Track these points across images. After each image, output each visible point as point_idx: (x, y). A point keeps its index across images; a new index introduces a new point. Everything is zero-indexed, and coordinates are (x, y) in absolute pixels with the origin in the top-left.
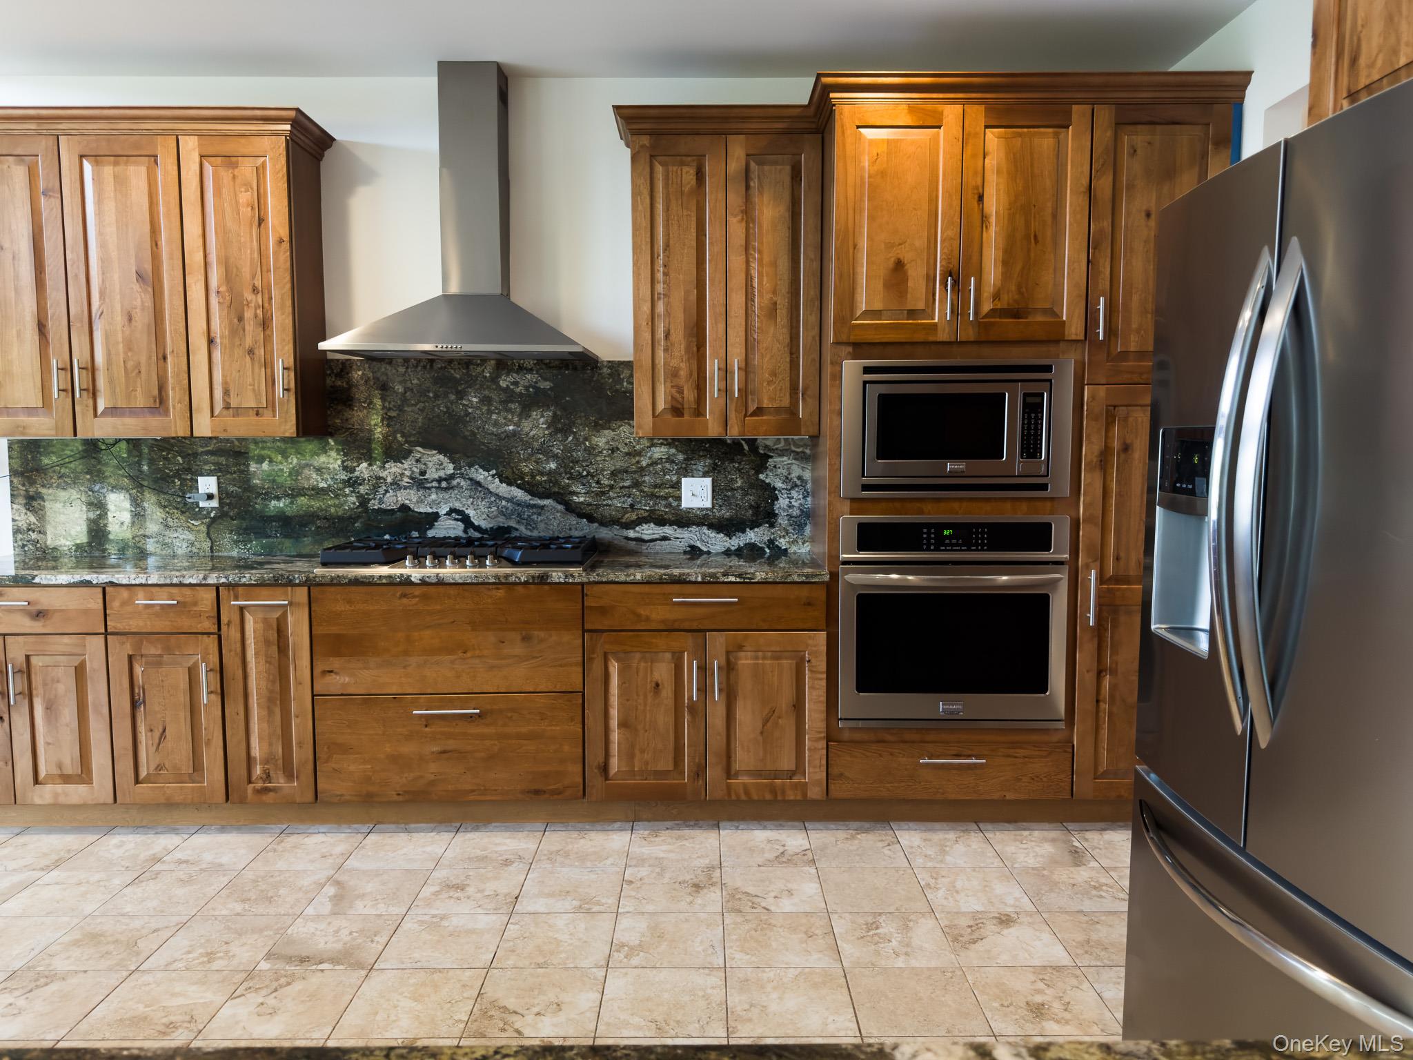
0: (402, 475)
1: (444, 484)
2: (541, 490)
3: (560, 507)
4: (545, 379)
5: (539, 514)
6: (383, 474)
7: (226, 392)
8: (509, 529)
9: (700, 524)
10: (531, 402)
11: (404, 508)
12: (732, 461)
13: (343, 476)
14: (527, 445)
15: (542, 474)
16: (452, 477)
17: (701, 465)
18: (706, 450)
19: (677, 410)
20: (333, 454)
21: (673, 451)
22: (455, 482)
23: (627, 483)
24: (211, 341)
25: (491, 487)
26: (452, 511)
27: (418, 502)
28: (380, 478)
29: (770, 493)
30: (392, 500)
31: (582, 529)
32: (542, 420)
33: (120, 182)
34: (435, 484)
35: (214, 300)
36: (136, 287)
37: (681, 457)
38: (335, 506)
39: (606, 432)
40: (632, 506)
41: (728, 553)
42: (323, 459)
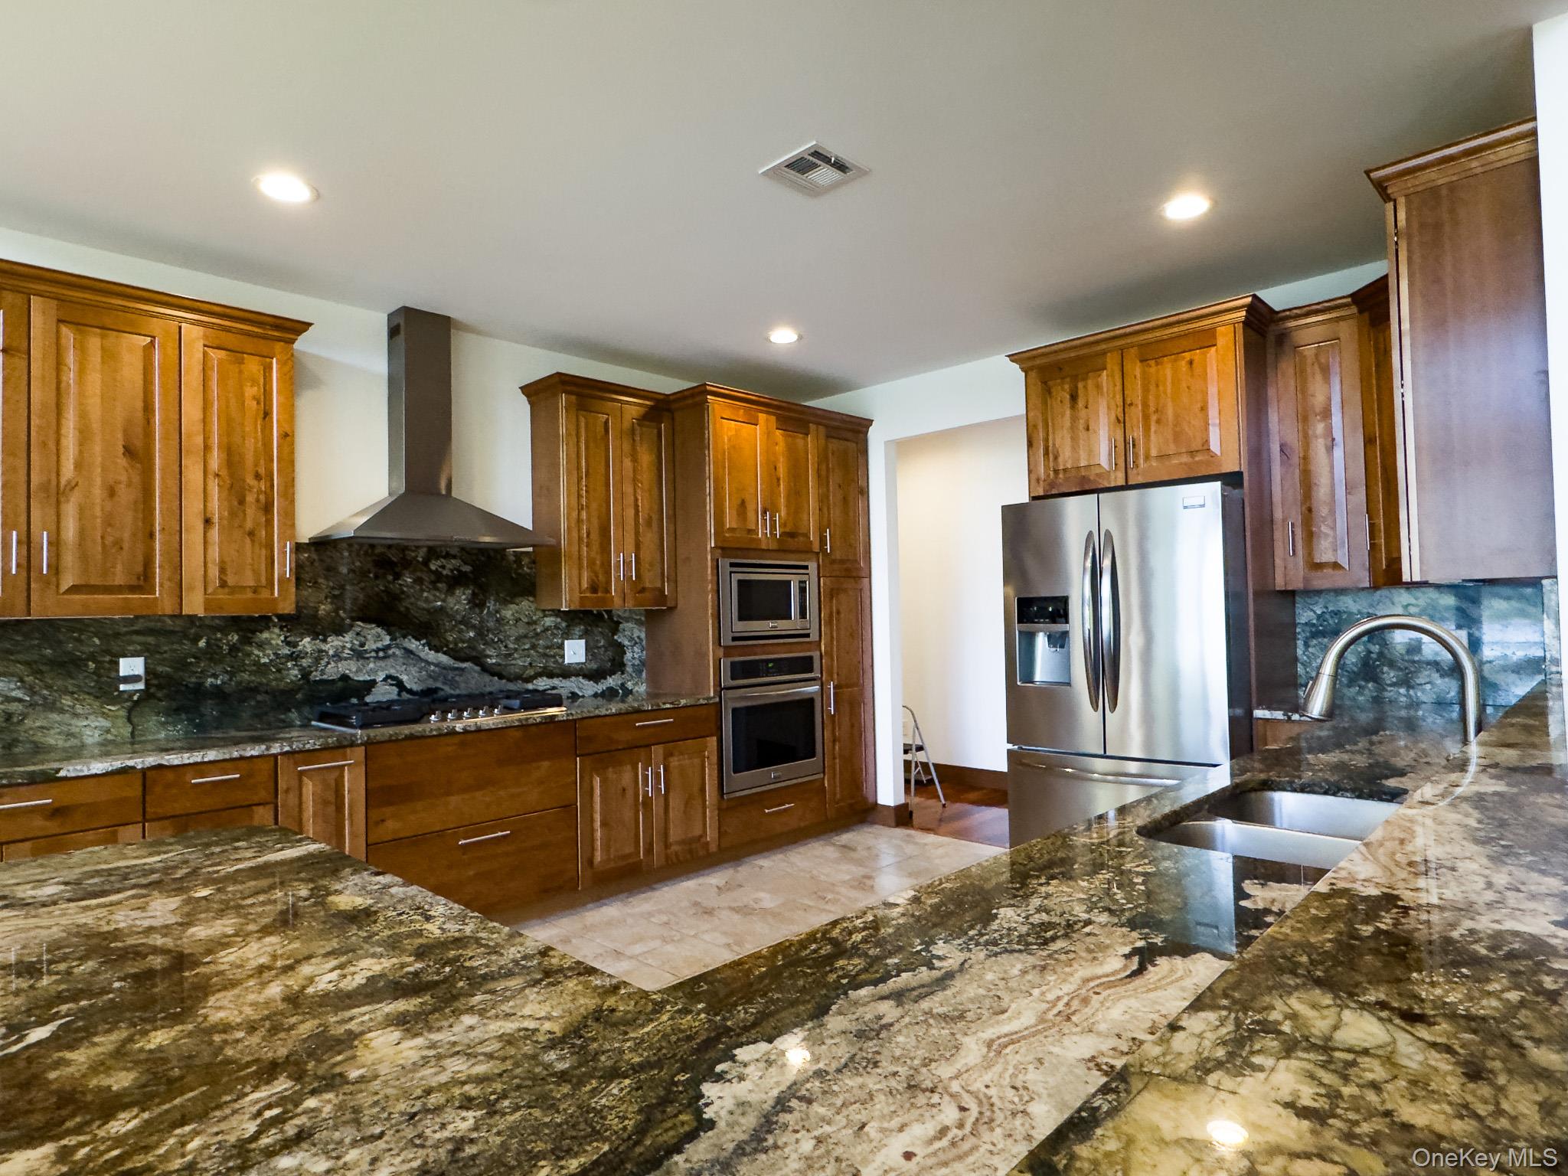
0: (344, 647)
1: (381, 654)
2: (462, 654)
3: (477, 668)
4: (466, 563)
5: (461, 675)
6: (325, 647)
7: (223, 570)
8: (436, 690)
9: (577, 675)
10: (456, 581)
11: (345, 678)
12: (597, 626)
13: (286, 651)
14: (451, 617)
15: (464, 642)
16: (388, 647)
17: (578, 630)
18: (581, 619)
19: (594, 589)
20: (277, 630)
21: (559, 620)
22: (390, 652)
23: (527, 647)
24: (208, 522)
25: (422, 655)
26: (388, 677)
27: (357, 672)
28: (323, 651)
29: (620, 649)
30: (332, 671)
31: (495, 684)
32: (463, 597)
34: (373, 654)
35: (213, 483)
36: (122, 462)
37: (564, 624)
38: (276, 679)
39: (512, 606)
40: (530, 664)
41: (596, 695)
42: (265, 635)
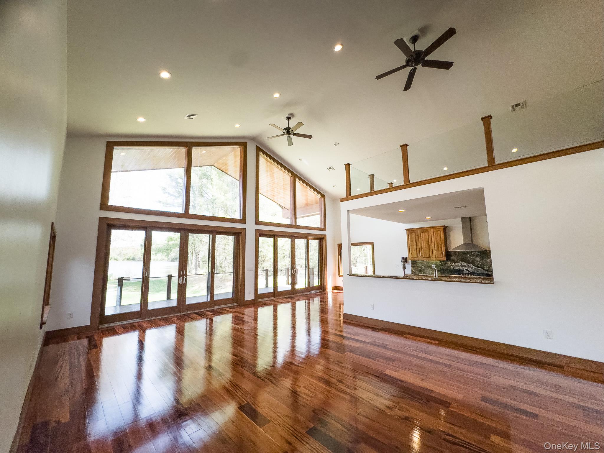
0: (459, 265)
2: (479, 267)
5: (479, 270)
7: (437, 255)
8: (475, 272)
10: (477, 256)
11: (459, 269)
13: (451, 265)
14: (477, 261)
15: (479, 265)
16: (466, 265)
20: (450, 262)
24: (435, 250)
25: (472, 266)
26: (466, 269)
27: (461, 268)
28: (456, 265)
30: (457, 268)
31: (486, 272)
33: (425, 235)
34: (463, 266)
35: (435, 246)
36: (427, 245)
38: (450, 268)
42: (448, 263)
